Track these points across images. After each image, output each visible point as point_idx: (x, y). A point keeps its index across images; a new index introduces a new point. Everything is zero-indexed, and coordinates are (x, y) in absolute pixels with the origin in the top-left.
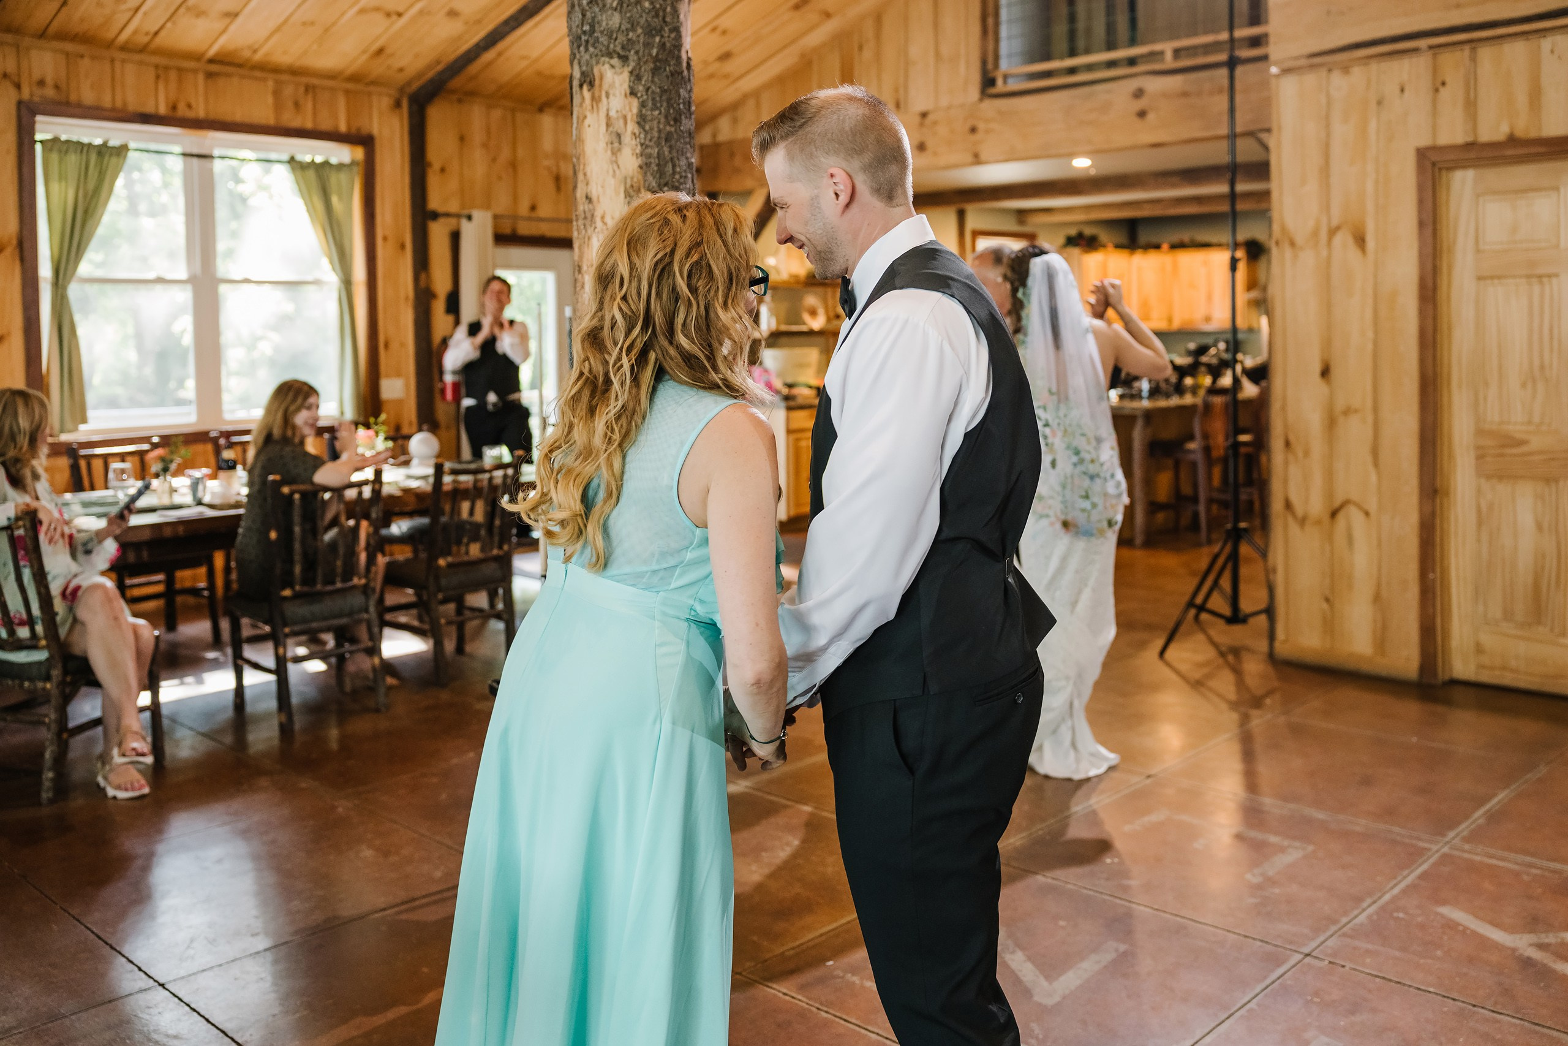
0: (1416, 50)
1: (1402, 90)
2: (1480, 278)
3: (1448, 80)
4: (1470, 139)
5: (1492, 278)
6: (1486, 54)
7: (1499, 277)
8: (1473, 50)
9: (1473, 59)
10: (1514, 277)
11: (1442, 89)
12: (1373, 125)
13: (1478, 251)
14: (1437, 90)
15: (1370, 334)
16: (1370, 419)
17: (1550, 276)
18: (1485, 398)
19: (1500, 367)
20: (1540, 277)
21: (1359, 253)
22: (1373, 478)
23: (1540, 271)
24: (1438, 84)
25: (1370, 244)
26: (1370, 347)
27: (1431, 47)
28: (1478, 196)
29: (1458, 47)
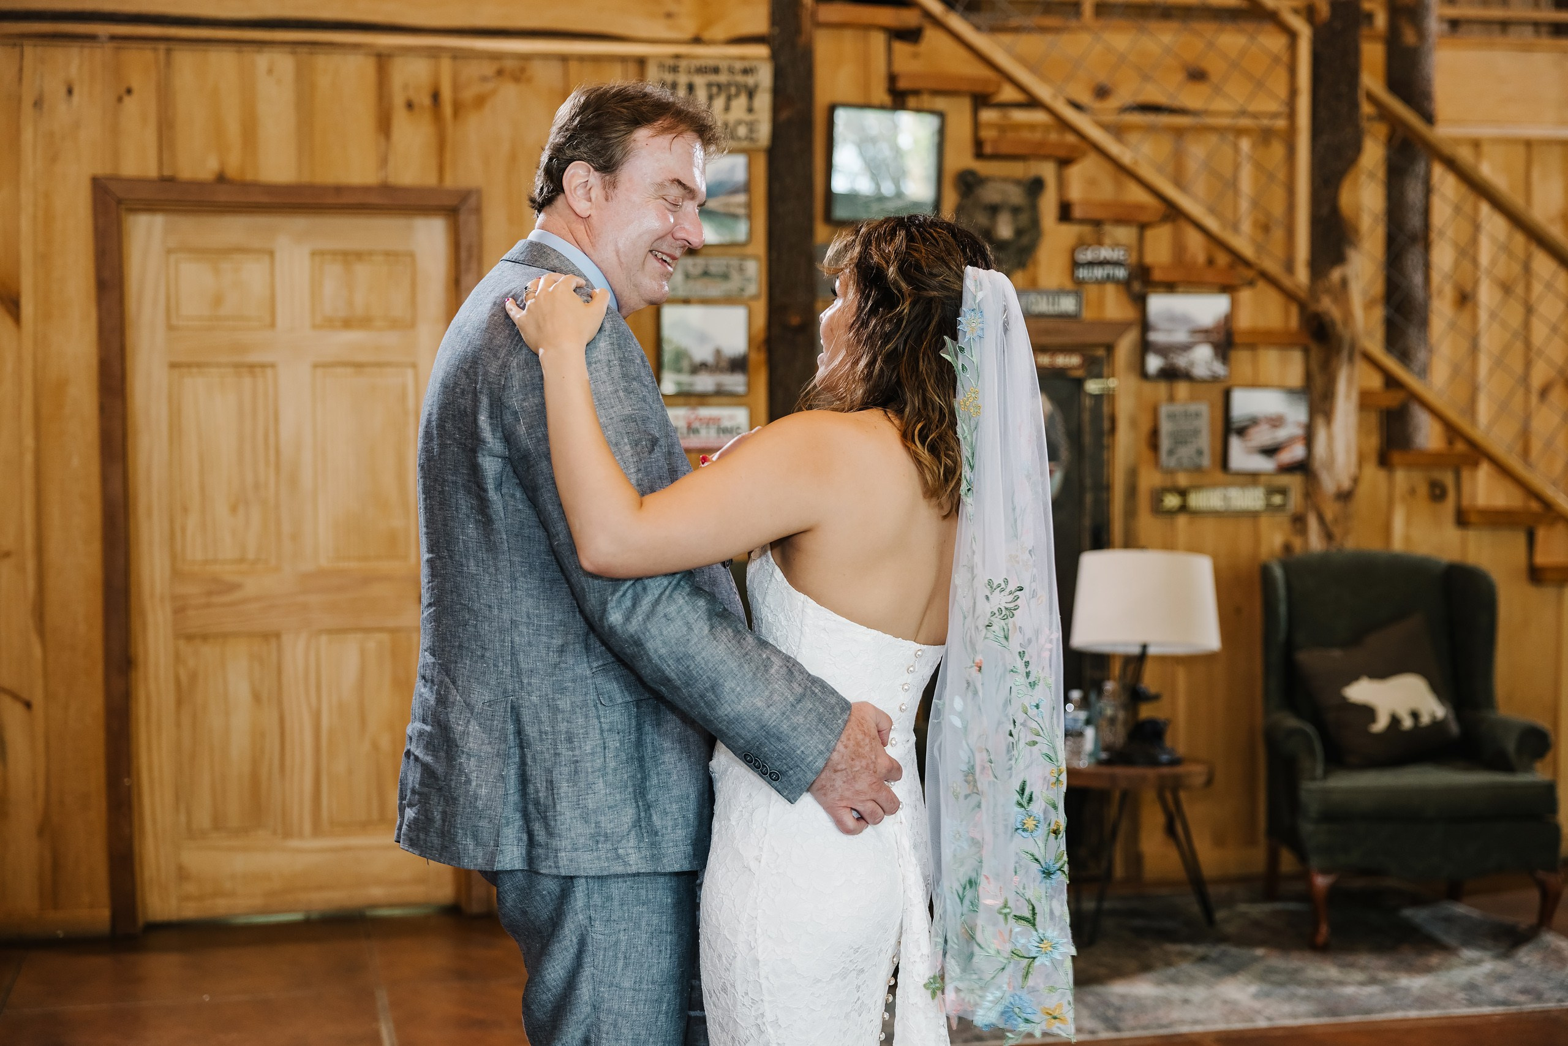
0: (92, 38)
1: (70, 92)
2: (173, 366)
3: (135, 85)
4: (167, 173)
5: (189, 365)
6: (186, 61)
7: (199, 365)
8: (168, 51)
9: (168, 63)
10: (219, 365)
11: (127, 100)
12: (28, 135)
13: (170, 328)
14: (120, 99)
15: (29, 441)
16: (30, 565)
17: (263, 366)
18: (183, 529)
19: (203, 488)
20: (251, 367)
21: (9, 322)
22: (37, 651)
23: (253, 358)
24: (123, 90)
25: (27, 308)
26: (29, 458)
27: (113, 38)
28: (169, 251)
29: (150, 45)
